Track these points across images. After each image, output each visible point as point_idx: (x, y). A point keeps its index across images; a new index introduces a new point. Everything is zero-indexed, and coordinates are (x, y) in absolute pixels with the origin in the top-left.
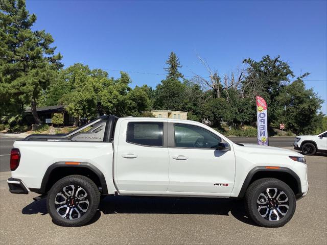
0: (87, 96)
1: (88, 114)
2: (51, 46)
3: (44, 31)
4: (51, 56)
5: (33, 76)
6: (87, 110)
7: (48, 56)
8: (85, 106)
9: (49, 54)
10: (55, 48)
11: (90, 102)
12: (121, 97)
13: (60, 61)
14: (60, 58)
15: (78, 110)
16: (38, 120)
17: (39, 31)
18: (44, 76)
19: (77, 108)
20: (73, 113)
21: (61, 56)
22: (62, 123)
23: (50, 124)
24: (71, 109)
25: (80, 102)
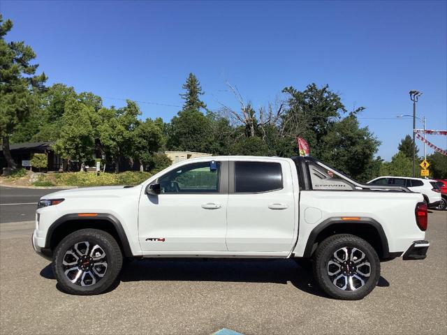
0: (82, 130)
1: (82, 154)
2: (31, 63)
3: (23, 43)
4: (32, 76)
5: (9, 103)
6: (81, 150)
7: (26, 76)
8: (78, 144)
9: (29, 73)
10: (37, 66)
11: (85, 139)
12: (127, 134)
13: (44, 84)
14: (44, 79)
15: (68, 149)
16: (12, 161)
17: (16, 42)
18: (23, 103)
19: (68, 147)
20: (61, 154)
21: (46, 77)
22: (45, 166)
23: (28, 168)
24: (59, 148)
25: (72, 139)
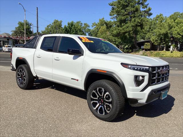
0: (163, 31)
1: (164, 43)
2: (146, 3)
4: (145, 9)
5: (133, 22)
6: (163, 40)
7: (144, 10)
8: (162, 37)
9: (144, 8)
10: (148, 4)
11: (166, 35)
14: (150, 10)
16: (137, 47)
18: (138, 21)
19: (157, 39)
20: (154, 42)
21: (150, 9)
22: (149, 48)
23: (143, 49)
24: (153, 40)
25: (159, 36)
